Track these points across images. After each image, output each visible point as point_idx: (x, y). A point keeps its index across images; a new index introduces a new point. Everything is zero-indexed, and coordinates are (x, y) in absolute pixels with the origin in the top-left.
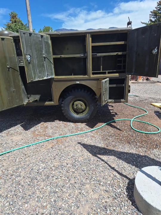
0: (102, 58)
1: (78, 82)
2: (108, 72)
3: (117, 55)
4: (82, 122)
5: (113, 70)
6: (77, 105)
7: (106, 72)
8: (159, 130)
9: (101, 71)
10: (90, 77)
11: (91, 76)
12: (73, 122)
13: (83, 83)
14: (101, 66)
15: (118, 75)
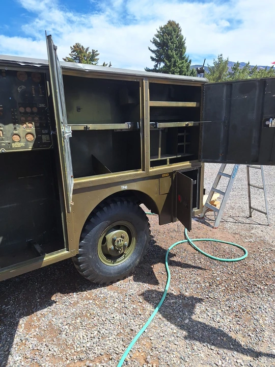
0: (160, 132)
1: (124, 187)
2: (170, 159)
3: (187, 127)
4: (124, 278)
5: (177, 155)
6: (114, 241)
7: (166, 159)
8: (245, 254)
9: (159, 159)
10: (148, 172)
11: (150, 170)
12: (104, 285)
13: (135, 187)
14: (160, 149)
15: (189, 164)
